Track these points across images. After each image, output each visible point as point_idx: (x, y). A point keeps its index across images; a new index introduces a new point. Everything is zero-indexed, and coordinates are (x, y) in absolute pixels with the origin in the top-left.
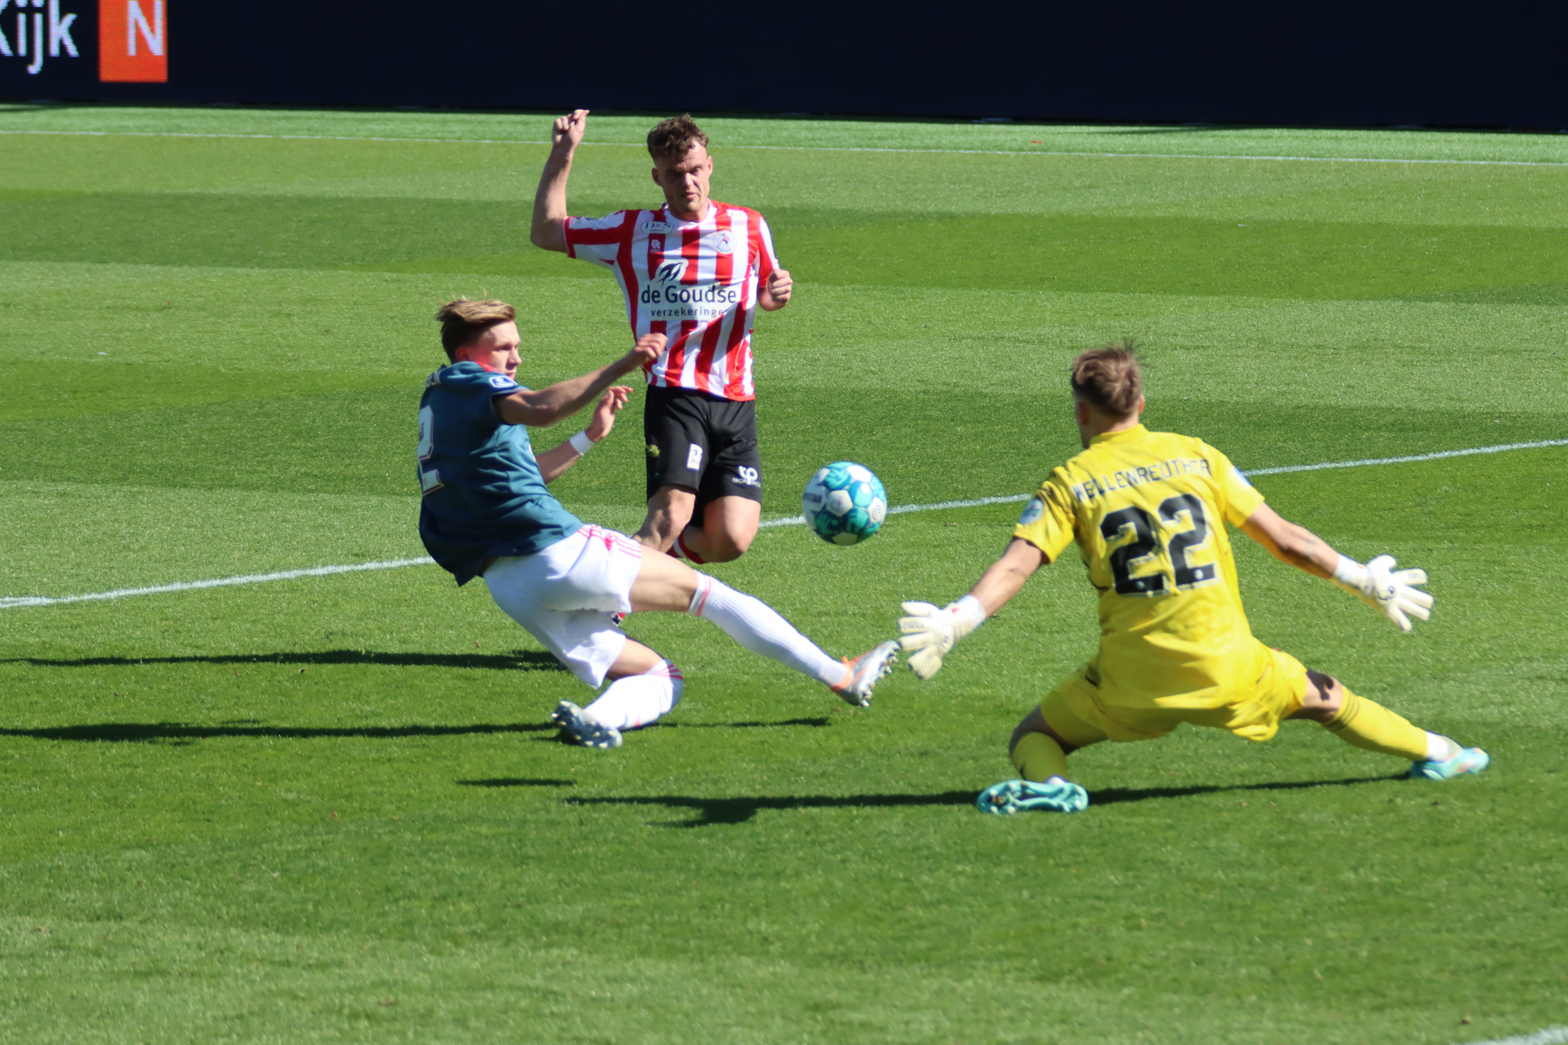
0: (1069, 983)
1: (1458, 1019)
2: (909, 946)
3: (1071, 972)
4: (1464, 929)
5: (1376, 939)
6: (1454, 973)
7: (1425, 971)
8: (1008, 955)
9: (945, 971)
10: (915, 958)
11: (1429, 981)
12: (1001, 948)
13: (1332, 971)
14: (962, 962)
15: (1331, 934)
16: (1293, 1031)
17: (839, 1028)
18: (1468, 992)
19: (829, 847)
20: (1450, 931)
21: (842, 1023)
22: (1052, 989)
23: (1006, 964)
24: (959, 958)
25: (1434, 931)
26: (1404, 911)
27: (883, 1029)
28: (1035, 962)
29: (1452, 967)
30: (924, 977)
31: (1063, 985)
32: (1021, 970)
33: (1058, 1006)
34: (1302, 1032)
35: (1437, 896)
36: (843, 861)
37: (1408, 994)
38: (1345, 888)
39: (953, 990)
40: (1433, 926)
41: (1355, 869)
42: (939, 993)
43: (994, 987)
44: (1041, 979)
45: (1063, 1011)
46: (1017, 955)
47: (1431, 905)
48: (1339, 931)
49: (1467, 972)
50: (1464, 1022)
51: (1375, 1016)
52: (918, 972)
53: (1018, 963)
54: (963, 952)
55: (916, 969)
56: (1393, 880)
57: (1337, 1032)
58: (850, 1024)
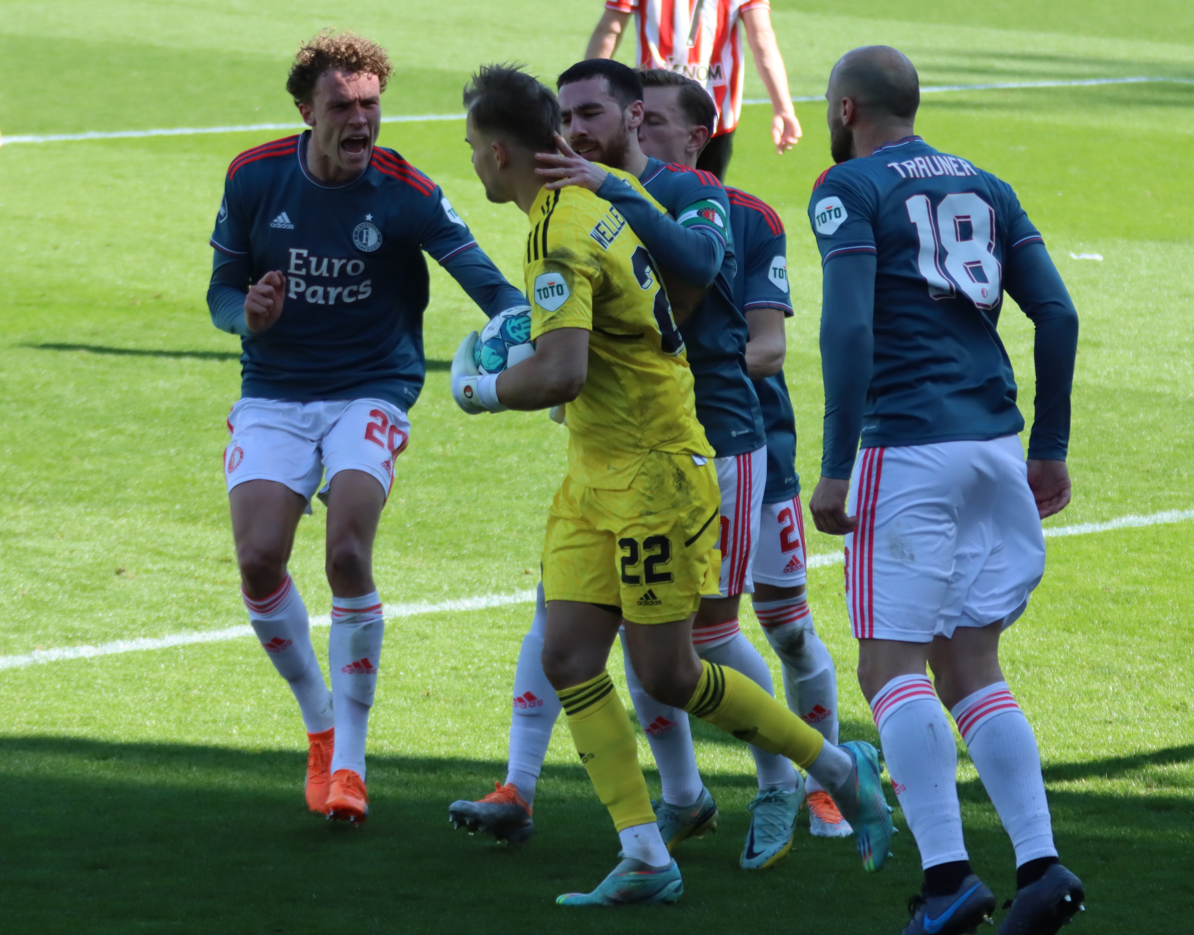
0: (205, 525)
1: (524, 571)
2: (75, 489)
3: (207, 516)
4: (530, 497)
5: (458, 502)
6: (521, 532)
7: (497, 529)
8: (156, 500)
9: (105, 510)
10: (79, 499)
11: (500, 538)
12: (150, 494)
13: (422, 525)
14: (118, 504)
15: (420, 495)
16: (386, 573)
17: (15, 553)
18: (532, 548)
19: (14, 406)
20: (518, 498)
21: (17, 549)
22: (190, 529)
23: (154, 508)
24: (117, 501)
25: (505, 498)
26: (481, 480)
27: (51, 555)
28: (178, 507)
29: (519, 527)
30: (87, 514)
31: (200, 526)
32: (167, 513)
33: (195, 543)
34: (394, 574)
35: (509, 469)
36: (25, 418)
37: (482, 547)
38: (433, 458)
39: (110, 526)
40: (505, 493)
41: (443, 444)
42: (99, 528)
43: (143, 526)
44: (182, 520)
45: (199, 548)
46: (164, 500)
47: (504, 476)
48: (428, 493)
49: (531, 531)
50: (527, 573)
51: (454, 564)
52: (83, 510)
53: (164, 507)
54: (119, 496)
55: (81, 506)
56: (474, 454)
57: (424, 576)
58: (25, 549)
